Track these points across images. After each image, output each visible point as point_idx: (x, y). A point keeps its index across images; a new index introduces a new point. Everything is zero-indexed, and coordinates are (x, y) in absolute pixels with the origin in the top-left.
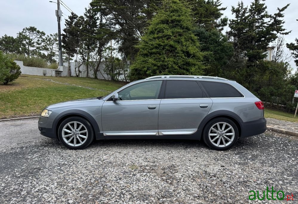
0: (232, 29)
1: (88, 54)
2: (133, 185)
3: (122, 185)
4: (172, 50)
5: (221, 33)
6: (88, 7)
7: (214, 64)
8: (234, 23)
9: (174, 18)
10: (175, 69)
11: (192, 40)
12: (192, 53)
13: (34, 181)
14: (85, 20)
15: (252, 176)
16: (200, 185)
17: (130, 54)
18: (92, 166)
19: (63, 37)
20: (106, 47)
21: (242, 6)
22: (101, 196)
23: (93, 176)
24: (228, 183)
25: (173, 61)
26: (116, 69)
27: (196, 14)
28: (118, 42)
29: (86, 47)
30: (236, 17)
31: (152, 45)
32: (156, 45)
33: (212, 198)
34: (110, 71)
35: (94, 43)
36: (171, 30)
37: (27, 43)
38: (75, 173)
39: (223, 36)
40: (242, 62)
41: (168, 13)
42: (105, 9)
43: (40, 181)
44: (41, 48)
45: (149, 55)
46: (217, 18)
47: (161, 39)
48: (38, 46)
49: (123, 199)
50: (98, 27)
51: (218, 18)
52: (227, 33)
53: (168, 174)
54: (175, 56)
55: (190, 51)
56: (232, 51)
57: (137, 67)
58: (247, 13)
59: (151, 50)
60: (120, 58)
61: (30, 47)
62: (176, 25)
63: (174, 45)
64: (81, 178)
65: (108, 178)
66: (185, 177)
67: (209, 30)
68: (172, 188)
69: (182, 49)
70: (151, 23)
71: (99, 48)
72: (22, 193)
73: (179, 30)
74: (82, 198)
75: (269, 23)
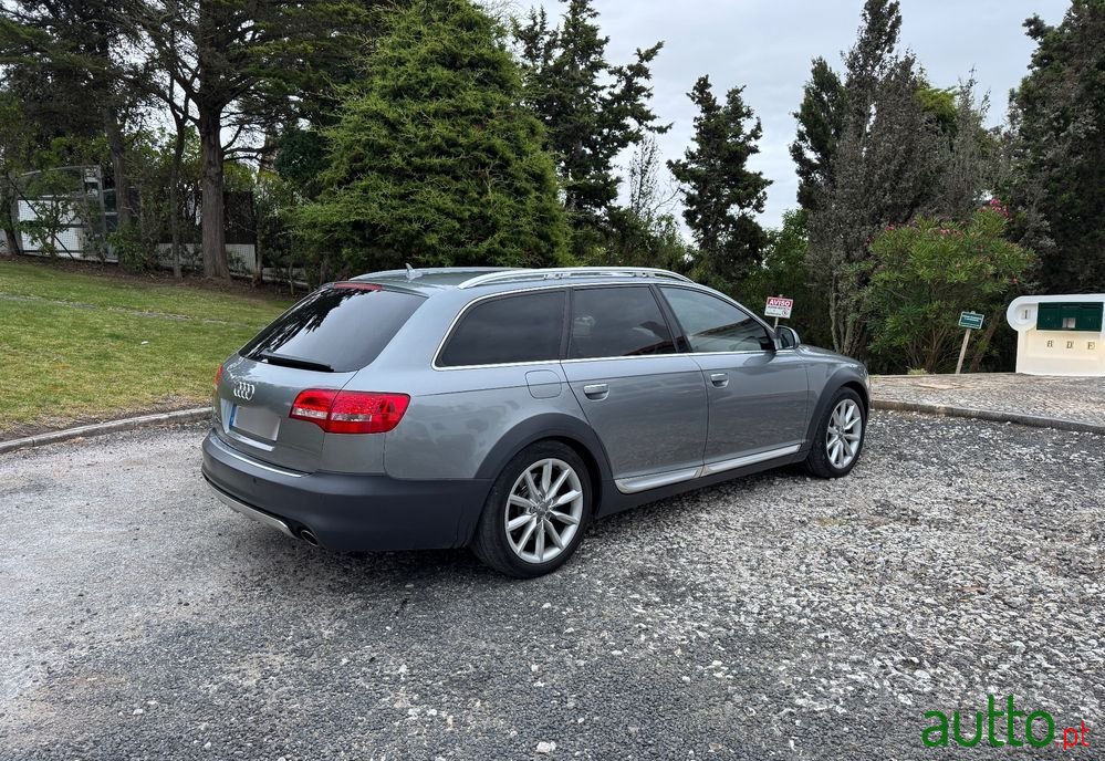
21: (543, 23)
25: (510, 206)
30: (527, 57)
58: (556, 48)
63: (501, 150)
75: (612, 90)
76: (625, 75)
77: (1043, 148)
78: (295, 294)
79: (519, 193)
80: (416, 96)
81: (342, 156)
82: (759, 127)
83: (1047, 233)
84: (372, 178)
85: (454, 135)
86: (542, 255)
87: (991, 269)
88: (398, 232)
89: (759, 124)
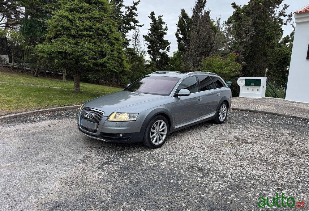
75: (126, 13)
76: (130, 9)
77: (243, 38)
78: (26, 72)
79: (112, 44)
80: (78, 12)
81: (52, 29)
82: (167, 27)
83: (243, 60)
84: (64, 38)
85: (91, 25)
86: (119, 63)
87: (234, 70)
88: (75, 55)
89: (167, 26)
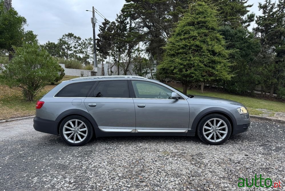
0: (259, 25)
1: (119, 56)
2: (167, 166)
3: (158, 165)
4: (198, 49)
5: (247, 30)
6: (119, 13)
7: (240, 61)
8: (261, 19)
9: (200, 19)
10: (201, 67)
11: (217, 39)
12: (217, 51)
13: (90, 160)
14: (117, 25)
15: (274, 164)
16: (225, 169)
17: (156, 53)
18: (132, 151)
19: (97, 41)
20: (135, 49)
21: (270, 2)
22: (142, 173)
23: (134, 158)
24: (251, 169)
25: (199, 60)
26: (143, 68)
27: (221, 13)
28: (146, 43)
29: (118, 50)
30: (263, 13)
31: (178, 46)
32: (182, 46)
33: (235, 179)
34: (138, 70)
35: (124, 46)
36: (197, 31)
37: (66, 47)
38: (119, 155)
39: (249, 33)
40: (270, 57)
41: (194, 15)
42: (134, 14)
43: (94, 160)
44: (77, 52)
45: (175, 56)
46: (243, 14)
47: (187, 40)
48: (75, 50)
49: (160, 176)
50: (127, 31)
51: (245, 14)
52: (254, 29)
53: (196, 160)
54: (200, 55)
55: (216, 50)
56: (259, 47)
57: (164, 67)
58: (275, 8)
59: (178, 50)
60: (147, 58)
61: (68, 51)
62: (202, 26)
63: (200, 45)
64: (125, 159)
65: (146, 160)
66: (212, 163)
67: (235, 28)
68: (201, 170)
69: (208, 48)
70: (178, 25)
71: (129, 50)
72: (83, 168)
73: (205, 31)
74: (128, 173)
